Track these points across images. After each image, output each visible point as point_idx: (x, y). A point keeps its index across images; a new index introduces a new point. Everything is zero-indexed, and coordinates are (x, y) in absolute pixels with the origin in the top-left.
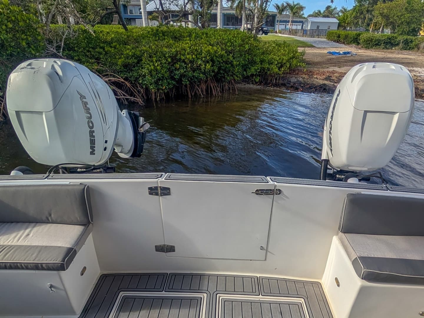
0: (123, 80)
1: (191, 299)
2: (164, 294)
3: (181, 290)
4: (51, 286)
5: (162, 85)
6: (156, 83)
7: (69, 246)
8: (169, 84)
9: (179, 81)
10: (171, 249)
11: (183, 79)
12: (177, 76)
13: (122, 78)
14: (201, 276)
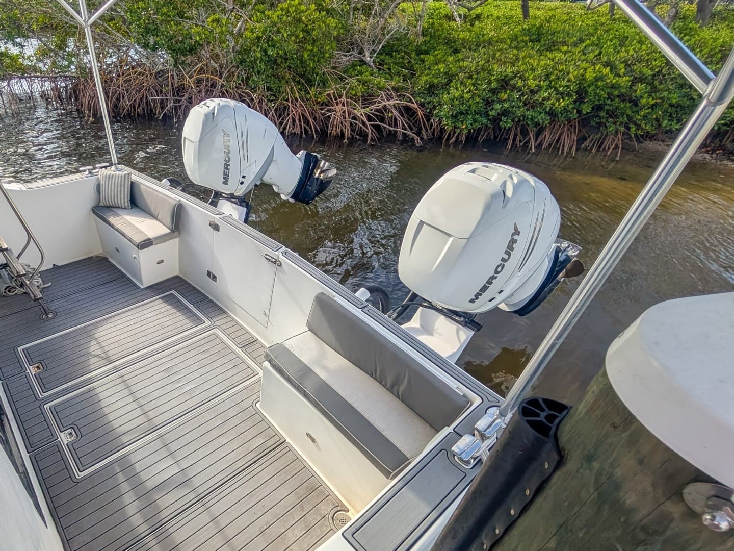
0: (415, 106)
1: (199, 318)
2: (191, 306)
3: (198, 308)
4: (135, 258)
5: (462, 122)
6: (454, 117)
7: (151, 237)
8: (475, 121)
9: (496, 120)
10: (214, 278)
11: (503, 119)
12: (494, 111)
13: (416, 102)
14: (224, 312)
